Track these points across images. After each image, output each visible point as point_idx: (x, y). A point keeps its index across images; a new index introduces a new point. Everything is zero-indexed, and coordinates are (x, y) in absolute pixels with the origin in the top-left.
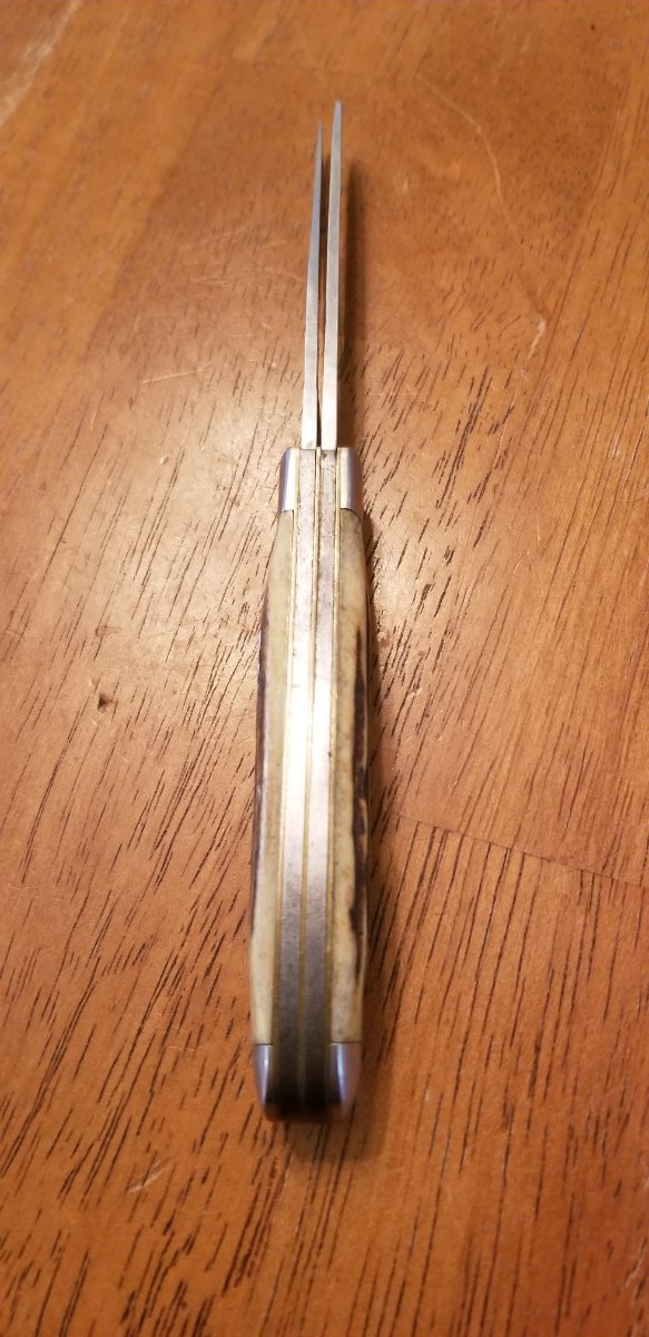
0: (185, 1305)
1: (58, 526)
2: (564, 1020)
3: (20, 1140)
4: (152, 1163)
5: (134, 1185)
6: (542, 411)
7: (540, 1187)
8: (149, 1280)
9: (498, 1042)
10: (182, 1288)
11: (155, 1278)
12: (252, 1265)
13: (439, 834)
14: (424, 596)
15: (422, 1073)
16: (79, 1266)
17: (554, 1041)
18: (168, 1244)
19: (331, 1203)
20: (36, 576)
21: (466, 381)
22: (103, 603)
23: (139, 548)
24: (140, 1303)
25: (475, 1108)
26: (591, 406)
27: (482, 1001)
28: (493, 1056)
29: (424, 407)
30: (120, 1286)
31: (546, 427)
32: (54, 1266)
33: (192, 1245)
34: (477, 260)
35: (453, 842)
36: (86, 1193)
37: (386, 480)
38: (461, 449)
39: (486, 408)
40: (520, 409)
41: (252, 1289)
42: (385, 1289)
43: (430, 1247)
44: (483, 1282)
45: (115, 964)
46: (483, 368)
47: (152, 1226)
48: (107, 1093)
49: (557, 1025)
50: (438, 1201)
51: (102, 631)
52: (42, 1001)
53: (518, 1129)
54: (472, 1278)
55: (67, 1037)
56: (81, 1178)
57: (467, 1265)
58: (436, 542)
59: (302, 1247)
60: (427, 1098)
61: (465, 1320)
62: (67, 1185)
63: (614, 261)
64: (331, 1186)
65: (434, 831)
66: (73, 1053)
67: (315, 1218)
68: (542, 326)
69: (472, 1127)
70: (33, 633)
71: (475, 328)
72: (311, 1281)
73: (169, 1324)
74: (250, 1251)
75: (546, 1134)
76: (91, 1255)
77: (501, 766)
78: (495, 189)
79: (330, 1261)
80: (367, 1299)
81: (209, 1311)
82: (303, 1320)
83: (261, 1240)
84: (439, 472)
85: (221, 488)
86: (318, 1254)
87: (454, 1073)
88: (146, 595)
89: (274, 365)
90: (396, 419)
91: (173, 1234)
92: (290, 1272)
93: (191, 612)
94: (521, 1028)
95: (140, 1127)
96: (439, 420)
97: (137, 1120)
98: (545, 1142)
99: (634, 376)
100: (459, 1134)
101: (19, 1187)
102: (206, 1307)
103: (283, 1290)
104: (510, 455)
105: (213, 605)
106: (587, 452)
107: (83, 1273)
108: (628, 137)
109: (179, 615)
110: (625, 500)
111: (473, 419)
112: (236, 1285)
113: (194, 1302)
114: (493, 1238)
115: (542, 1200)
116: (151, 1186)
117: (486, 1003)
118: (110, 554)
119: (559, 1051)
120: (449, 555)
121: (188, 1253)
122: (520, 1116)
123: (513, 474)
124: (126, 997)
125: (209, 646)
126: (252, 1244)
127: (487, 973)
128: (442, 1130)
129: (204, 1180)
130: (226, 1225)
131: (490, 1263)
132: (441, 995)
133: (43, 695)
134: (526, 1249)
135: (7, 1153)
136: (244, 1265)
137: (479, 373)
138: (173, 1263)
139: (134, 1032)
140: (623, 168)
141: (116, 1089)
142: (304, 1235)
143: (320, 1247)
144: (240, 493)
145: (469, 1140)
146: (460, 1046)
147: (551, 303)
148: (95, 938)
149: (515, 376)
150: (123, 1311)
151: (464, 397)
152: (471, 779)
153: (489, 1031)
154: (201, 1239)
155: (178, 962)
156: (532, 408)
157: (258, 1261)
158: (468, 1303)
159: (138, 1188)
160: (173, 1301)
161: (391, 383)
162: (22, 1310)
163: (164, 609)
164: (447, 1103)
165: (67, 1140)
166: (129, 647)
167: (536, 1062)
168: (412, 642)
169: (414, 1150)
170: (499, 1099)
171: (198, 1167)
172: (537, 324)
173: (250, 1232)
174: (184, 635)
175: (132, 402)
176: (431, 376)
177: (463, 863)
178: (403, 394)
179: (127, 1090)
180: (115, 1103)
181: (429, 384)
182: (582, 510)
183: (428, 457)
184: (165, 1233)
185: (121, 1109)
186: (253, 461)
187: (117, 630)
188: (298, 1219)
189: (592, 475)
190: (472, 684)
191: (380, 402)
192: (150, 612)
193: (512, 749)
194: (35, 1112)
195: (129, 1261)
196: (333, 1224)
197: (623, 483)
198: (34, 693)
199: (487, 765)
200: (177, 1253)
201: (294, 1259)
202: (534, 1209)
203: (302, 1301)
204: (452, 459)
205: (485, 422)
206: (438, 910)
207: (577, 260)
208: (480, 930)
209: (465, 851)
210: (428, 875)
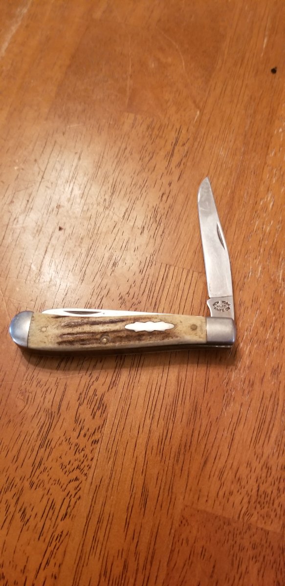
0: (96, 395)
1: (41, 174)
4: (85, 358)
6: (198, 140)
8: (85, 389)
10: (95, 390)
12: (116, 383)
13: (168, 266)
14: (162, 197)
16: (64, 387)
18: (91, 379)
20: (36, 189)
21: (174, 129)
22: (58, 197)
23: (69, 181)
24: (83, 395)
26: (214, 139)
29: (161, 137)
30: (77, 391)
31: (200, 145)
32: (56, 387)
33: (98, 379)
34: (177, 91)
35: (172, 268)
36: (65, 367)
38: (173, 151)
39: (181, 138)
40: (192, 139)
46: (180, 125)
47: (86, 375)
51: (58, 207)
56: (63, 364)
58: (166, 180)
62: (59, 365)
63: (221, 93)
68: (198, 113)
71: (177, 112)
73: (92, 401)
76: (67, 384)
77: (186, 247)
78: (183, 68)
79: (139, 381)
84: (166, 159)
89: (111, 123)
90: (152, 141)
91: (92, 377)
93: (88, 201)
96: (166, 141)
99: (227, 129)
101: (44, 367)
102: (103, 395)
103: (125, 389)
104: (188, 154)
105: (95, 199)
106: (213, 153)
107: (65, 389)
109: (84, 202)
110: (224, 168)
111: (177, 142)
112: (111, 389)
113: (99, 394)
118: (59, 182)
120: (170, 184)
121: (97, 381)
123: (190, 159)
125: (93, 212)
137: (178, 127)
138: (93, 384)
140: (224, 62)
147: (201, 105)
148: (63, 297)
149: (190, 128)
151: (173, 135)
152: (178, 250)
156: (195, 139)
160: (93, 394)
161: (150, 129)
162: (47, 400)
163: (78, 200)
166: (68, 212)
168: (159, 210)
172: (197, 112)
174: (85, 208)
175: (64, 134)
176: (163, 128)
177: (175, 274)
178: (154, 133)
181: (162, 130)
182: (211, 170)
183: (162, 153)
184: (89, 376)
186: (105, 154)
187: (63, 207)
189: (214, 161)
190: (178, 222)
191: (147, 135)
192: (74, 201)
193: (190, 242)
195: (79, 384)
197: (224, 162)
198: (37, 226)
199: (182, 247)
200: (93, 381)
203: (131, 392)
204: (170, 154)
205: (180, 142)
206: (168, 287)
207: (209, 92)
208: (180, 292)
209: (176, 271)
210: (165, 278)
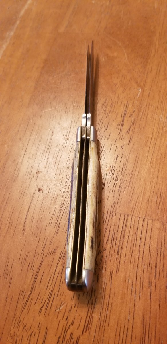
0: (73, 339)
1: (25, 148)
2: (162, 260)
3: (27, 300)
4: (61, 303)
5: (58, 309)
6: (142, 111)
7: (160, 302)
9: (146, 266)
11: (64, 332)
12: (89, 327)
13: (126, 216)
14: (117, 158)
15: (128, 275)
16: (45, 331)
17: (160, 265)
18: (67, 324)
19: (107, 310)
20: (21, 160)
21: (123, 105)
22: (38, 166)
23: (45, 152)
25: (142, 283)
26: (154, 108)
27: (141, 256)
28: (145, 270)
29: (113, 112)
30: (56, 335)
31: (143, 114)
32: (39, 332)
33: (73, 323)
34: (123, 76)
35: (130, 217)
36: (45, 312)
37: (105, 130)
38: (123, 121)
39: (128, 111)
40: (137, 110)
41: (89, 333)
42: (123, 330)
43: (133, 319)
44: (147, 327)
45: (48, 255)
46: (127, 101)
47: (63, 319)
48: (49, 287)
49: (160, 261)
50: (134, 307)
51: (38, 173)
52: (30, 265)
53: (153, 287)
54: (145, 326)
55: (37, 274)
56: (44, 309)
57: (143, 322)
58: (119, 144)
59: (101, 322)
60: (129, 281)
61: (144, 336)
62: (40, 311)
63: (156, 73)
64: (107, 306)
65: (125, 215)
66: (39, 277)
67: (104, 314)
68: (140, 90)
69: (141, 288)
70: (21, 175)
71: (123, 92)
72: (104, 330)
74: (88, 323)
75: (160, 288)
76: (48, 328)
77: (140, 198)
78: (125, 59)
79: (109, 324)
80: (119, 333)
81: (79, 340)
82: (103, 340)
83: (90, 321)
84: (118, 128)
85: (64, 136)
86: (105, 323)
87: (135, 275)
88: (48, 163)
89: (75, 105)
90: (106, 115)
91: (68, 321)
92: (99, 328)
93: (59, 166)
94: (151, 262)
95: (58, 295)
96: (117, 114)
97: (57, 293)
98: (160, 290)
99: (164, 101)
100: (138, 290)
101: (28, 312)
102: (78, 338)
104: (135, 122)
105: (65, 164)
106: (154, 120)
107: (46, 333)
108: (157, 43)
109: (57, 167)
110: (165, 130)
111: (125, 114)
112: (85, 332)
114: (149, 315)
115: (160, 305)
116: (62, 309)
117: (142, 257)
118: (38, 154)
119: (161, 267)
120: (122, 147)
121: (72, 325)
122: (153, 284)
123: (136, 127)
124: (51, 262)
125: (65, 174)
126: (88, 322)
127: (141, 249)
128: (134, 289)
129: (75, 307)
130: (81, 318)
131: (149, 322)
132: (131, 256)
133: (24, 189)
134: (158, 317)
135: (24, 304)
136: (87, 327)
137: (126, 103)
139: (54, 271)
140: (156, 51)
141: (51, 286)
142: (101, 318)
143: (106, 321)
144: (69, 136)
145: (141, 291)
146: (136, 268)
147: (142, 85)
148: (42, 248)
149: (135, 103)
150: (57, 341)
151: (122, 109)
152: (133, 202)
153: (143, 264)
154: (75, 321)
155: (64, 253)
156: (139, 110)
157: (90, 326)
158: (144, 332)
159: (58, 310)
160: (70, 338)
161: (104, 107)
163: (53, 166)
164: (134, 283)
165: (40, 299)
166: (45, 176)
167: (156, 270)
168: (115, 169)
169: (127, 295)
170: (147, 280)
171: (73, 303)
172: (139, 90)
173: (88, 318)
174: (58, 172)
175: (40, 117)
176: (114, 104)
177: (133, 223)
178: (107, 109)
179: (54, 285)
180: (51, 289)
181: (113, 106)
182: (154, 134)
183: (115, 124)
184: (66, 321)
185: (53, 290)
186: (72, 129)
187: (41, 172)
188: (100, 314)
189: (156, 125)
190: (131, 178)
191: (102, 111)
192: (49, 167)
193: (142, 194)
194: (31, 293)
195: (58, 329)
196: (108, 315)
197: (164, 126)
198: (22, 189)
199: (137, 198)
200: (69, 325)
201: (99, 325)
202: (159, 307)
204: (121, 124)
205: (128, 114)
206: (128, 234)
207: (147, 74)
208: (139, 239)
209: (133, 220)
210: (124, 226)
